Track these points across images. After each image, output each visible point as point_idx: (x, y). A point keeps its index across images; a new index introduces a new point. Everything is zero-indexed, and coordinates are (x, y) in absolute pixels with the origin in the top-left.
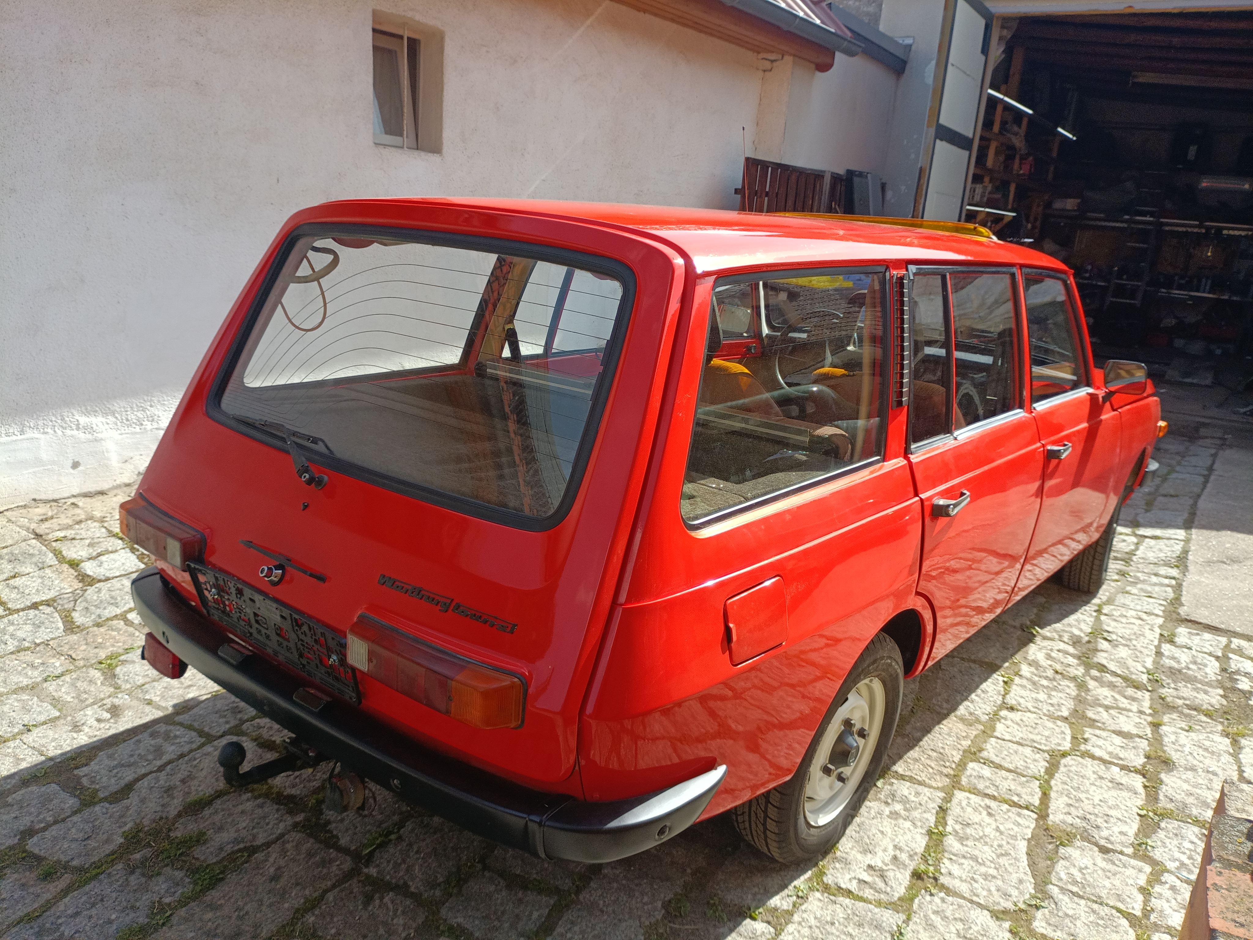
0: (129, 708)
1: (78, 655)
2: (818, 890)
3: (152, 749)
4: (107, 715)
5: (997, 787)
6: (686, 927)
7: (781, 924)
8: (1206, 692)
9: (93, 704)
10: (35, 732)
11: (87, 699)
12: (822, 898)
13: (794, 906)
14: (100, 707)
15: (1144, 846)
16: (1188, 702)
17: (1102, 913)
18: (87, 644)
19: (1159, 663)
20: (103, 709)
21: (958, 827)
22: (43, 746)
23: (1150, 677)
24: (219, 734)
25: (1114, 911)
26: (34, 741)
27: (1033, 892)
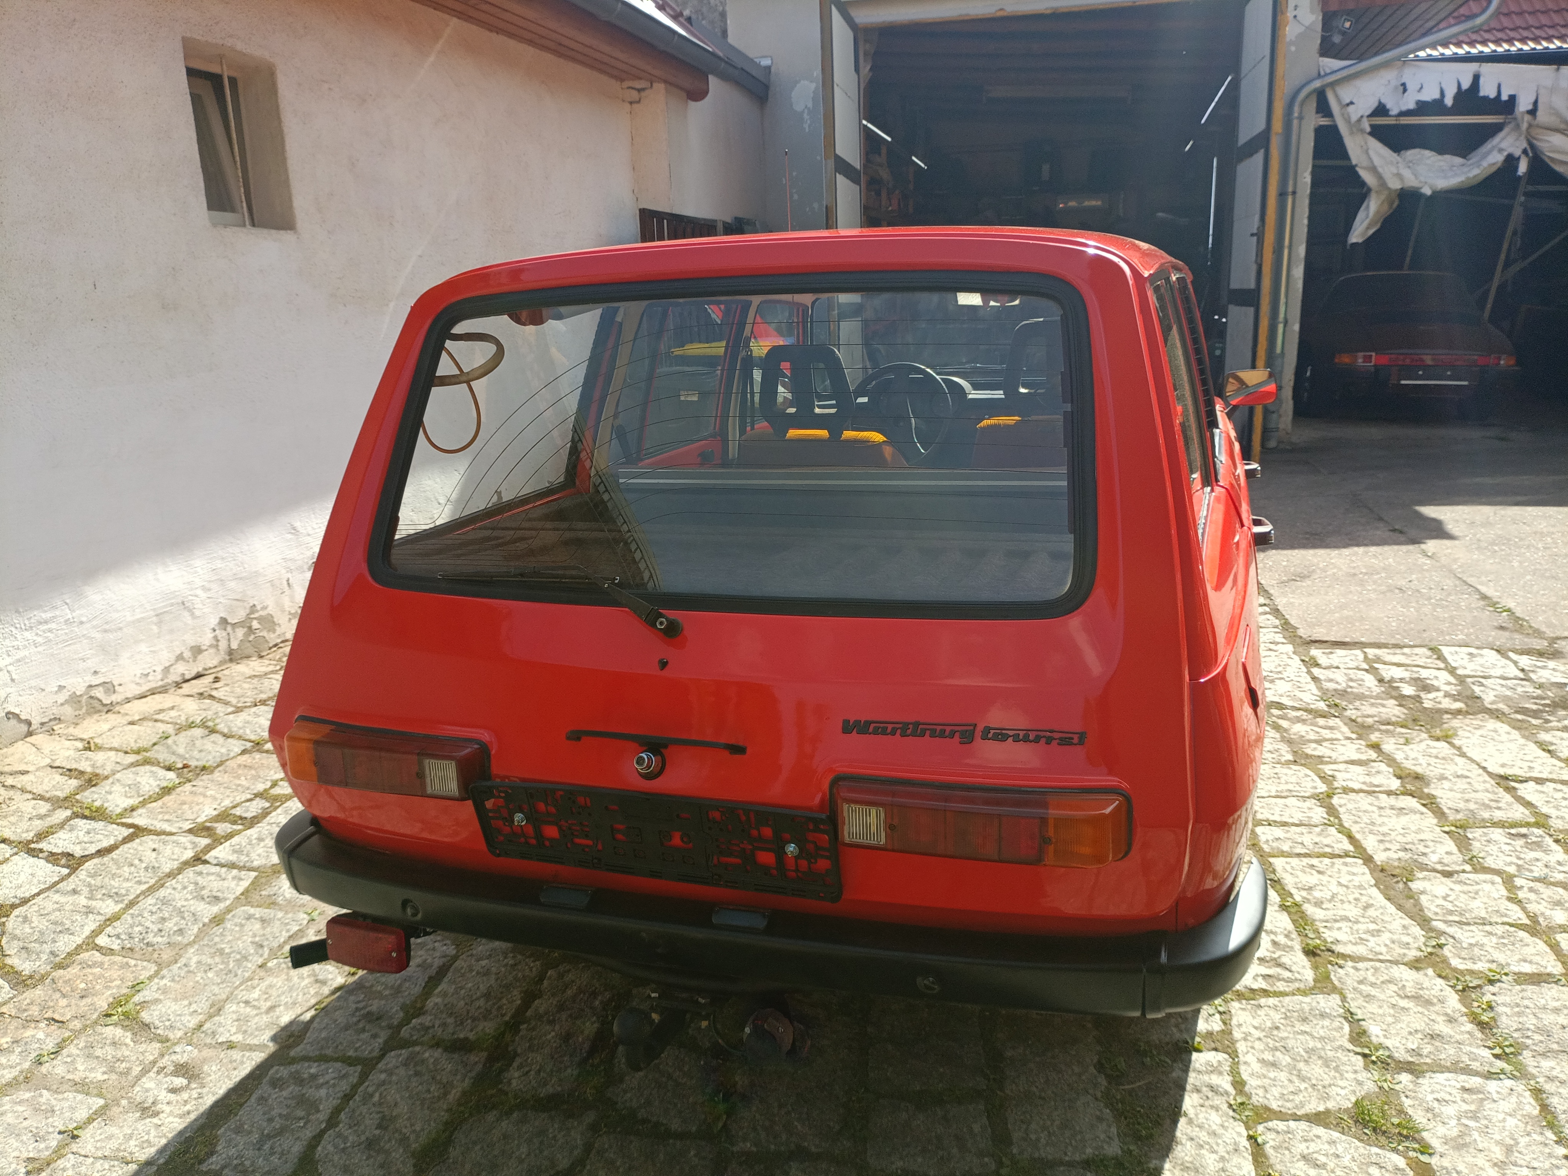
0: (205, 1061)
1: (63, 1015)
2: (1232, 1000)
3: (293, 1103)
4: (180, 1081)
5: (1302, 844)
6: (1138, 1084)
7: (1228, 1046)
8: (1383, 706)
9: (145, 1072)
10: (86, 1134)
11: (129, 1069)
12: (1243, 1007)
13: (1225, 1023)
14: (158, 1073)
15: (1475, 859)
16: (1376, 719)
17: (1500, 933)
18: (64, 996)
19: (1322, 688)
20: (166, 1075)
21: (1304, 893)
22: (118, 1150)
23: (1327, 703)
24: (376, 1054)
25: (1507, 927)
26: (97, 1149)
27: (1424, 933)
